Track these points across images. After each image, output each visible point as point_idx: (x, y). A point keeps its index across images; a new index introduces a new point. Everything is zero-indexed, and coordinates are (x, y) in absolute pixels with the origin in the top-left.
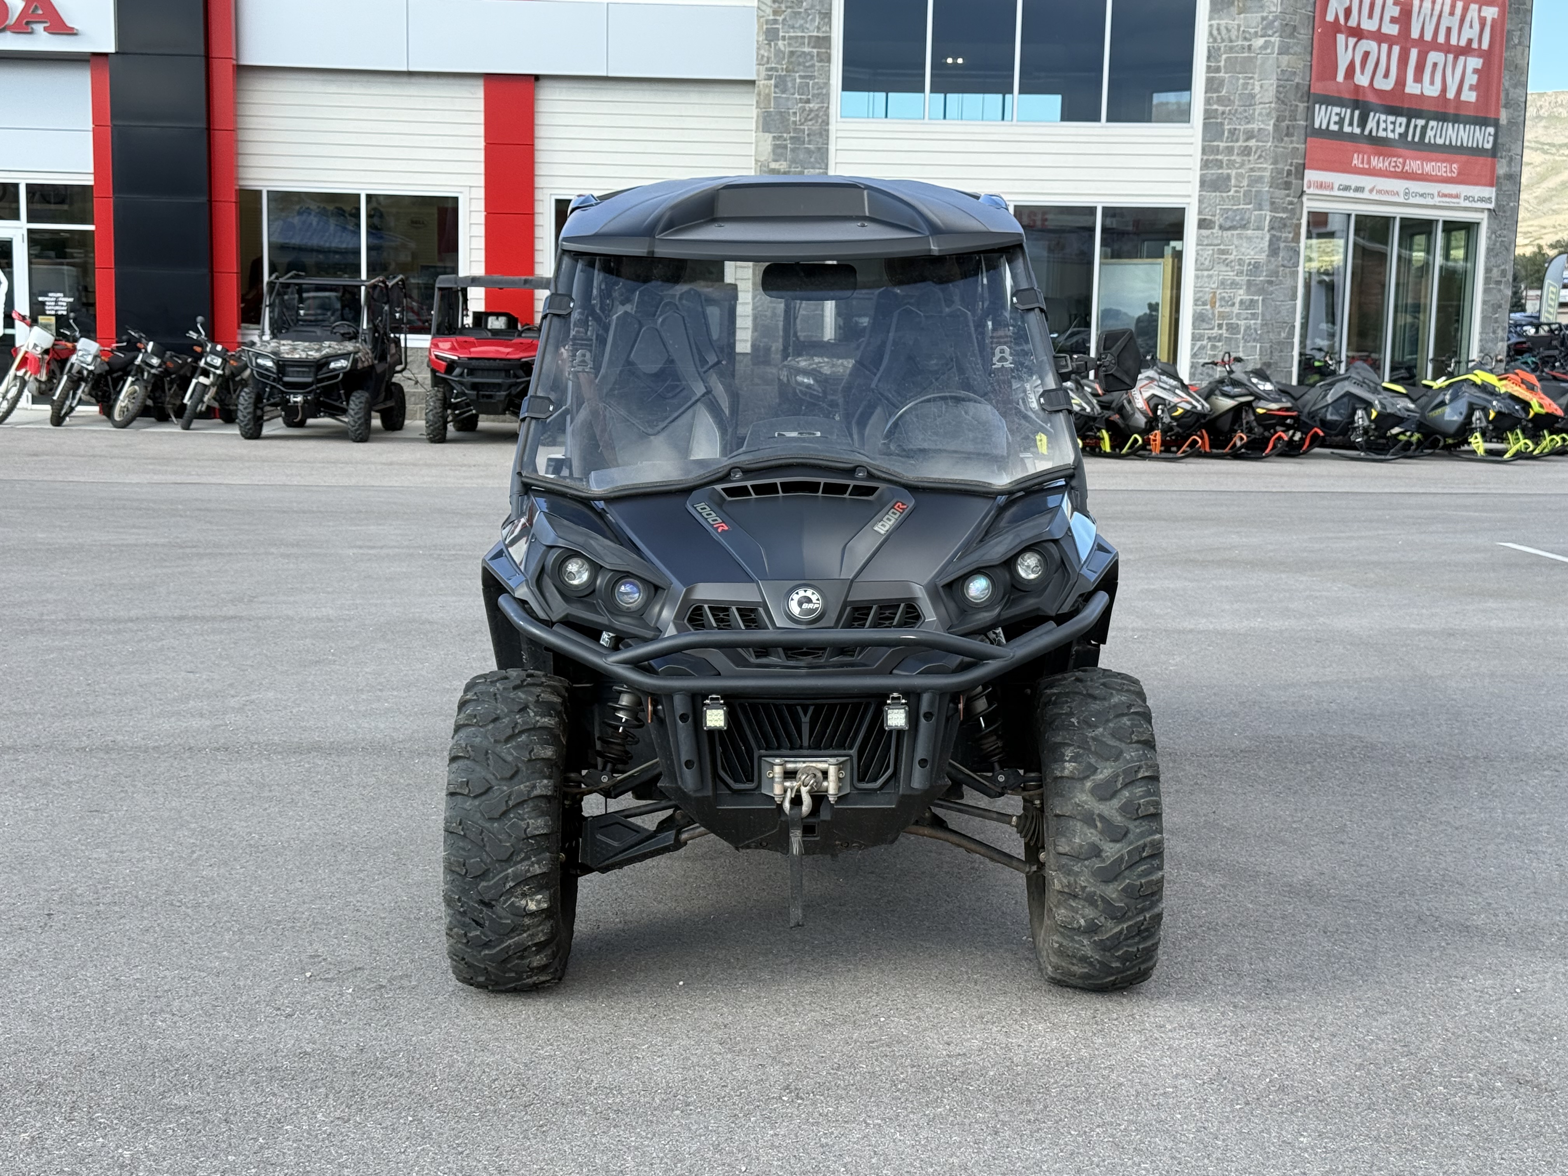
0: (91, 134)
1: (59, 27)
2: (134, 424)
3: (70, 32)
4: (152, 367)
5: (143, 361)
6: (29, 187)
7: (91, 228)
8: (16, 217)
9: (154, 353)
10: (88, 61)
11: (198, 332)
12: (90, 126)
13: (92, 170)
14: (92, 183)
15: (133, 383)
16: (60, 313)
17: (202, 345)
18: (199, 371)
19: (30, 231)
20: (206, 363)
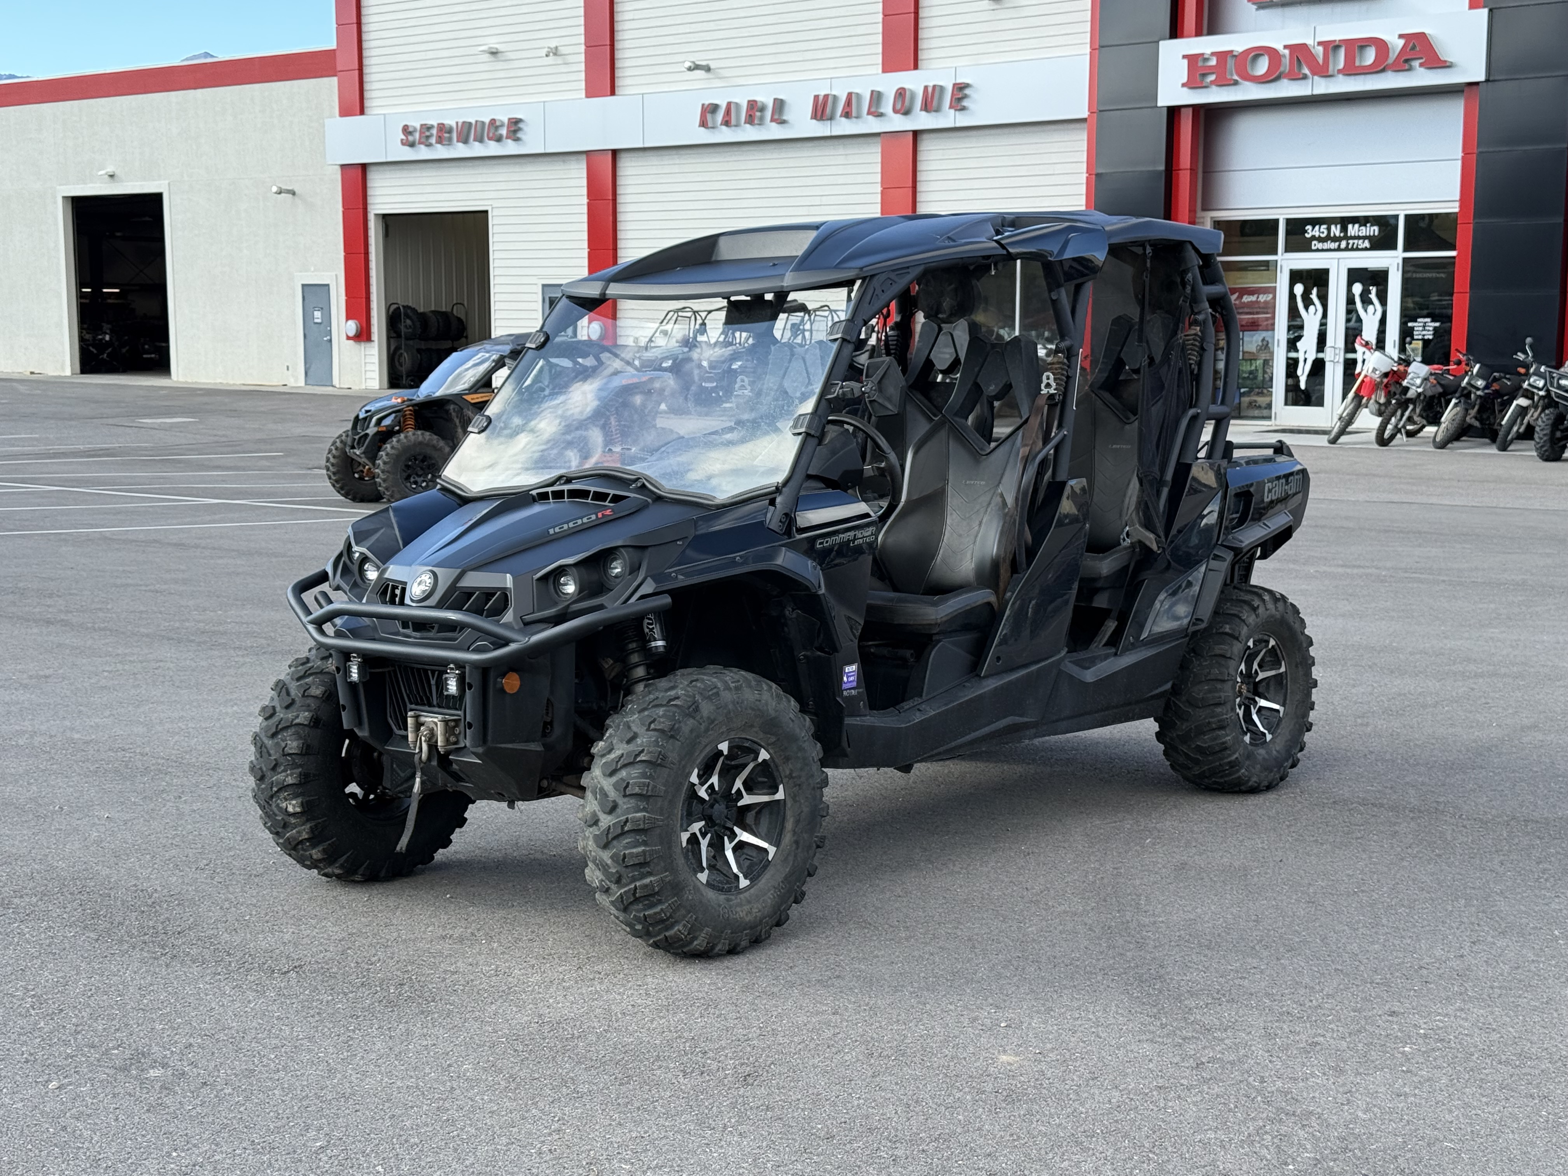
0: (1459, 164)
1: (1435, 62)
2: (1450, 445)
3: (1445, 65)
4: (1478, 389)
5: (1469, 383)
6: (1408, 217)
7: (1453, 253)
8: (1394, 247)
9: (1480, 375)
10: (1462, 91)
11: (1525, 353)
12: (1460, 154)
13: (1458, 197)
14: (1457, 210)
15: (1456, 405)
16: (1426, 337)
17: (1527, 367)
18: (1521, 393)
19: (1405, 260)
20: (1530, 385)
